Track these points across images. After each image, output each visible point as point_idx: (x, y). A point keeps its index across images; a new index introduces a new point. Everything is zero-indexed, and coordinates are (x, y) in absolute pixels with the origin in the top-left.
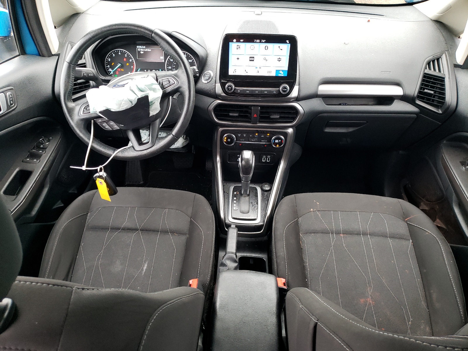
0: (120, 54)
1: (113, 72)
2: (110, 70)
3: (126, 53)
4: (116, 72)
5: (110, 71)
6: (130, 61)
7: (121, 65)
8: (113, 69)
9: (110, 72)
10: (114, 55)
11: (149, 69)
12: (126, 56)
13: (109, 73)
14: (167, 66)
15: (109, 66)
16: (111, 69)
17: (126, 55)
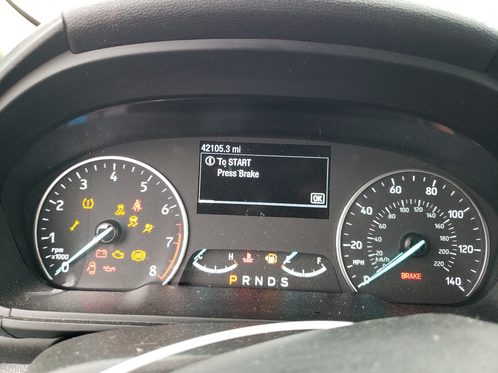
0: (114, 178)
1: (71, 264)
2: (58, 253)
3: (148, 173)
4: (83, 267)
5: (58, 257)
6: (165, 210)
7: (115, 232)
8: (69, 251)
9: (58, 263)
10: (85, 183)
11: (250, 252)
12: (146, 188)
13: (52, 271)
14: (343, 241)
15: (52, 235)
16: (61, 250)
17: (143, 184)
